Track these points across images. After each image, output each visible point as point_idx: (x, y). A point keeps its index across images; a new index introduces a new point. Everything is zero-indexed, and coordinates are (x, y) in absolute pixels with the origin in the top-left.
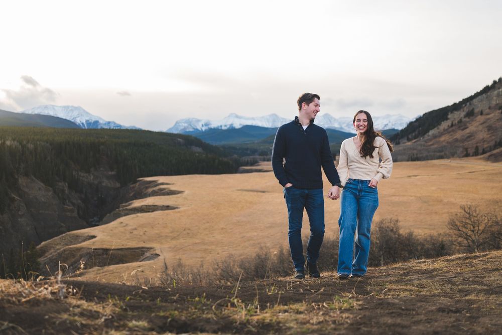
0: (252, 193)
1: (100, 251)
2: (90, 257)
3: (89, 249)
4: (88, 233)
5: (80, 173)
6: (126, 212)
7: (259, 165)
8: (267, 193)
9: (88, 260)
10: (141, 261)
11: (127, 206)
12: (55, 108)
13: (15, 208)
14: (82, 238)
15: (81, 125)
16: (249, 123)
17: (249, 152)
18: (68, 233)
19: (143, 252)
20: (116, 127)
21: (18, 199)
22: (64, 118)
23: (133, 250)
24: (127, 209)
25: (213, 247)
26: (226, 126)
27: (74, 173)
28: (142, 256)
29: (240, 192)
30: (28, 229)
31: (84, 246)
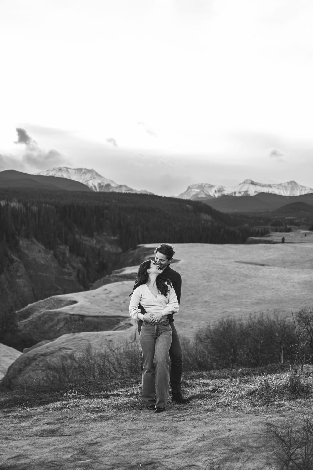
0: (250, 266)
1: (77, 317)
2: (67, 323)
3: (67, 314)
4: (71, 298)
5: (82, 237)
6: (116, 278)
7: (269, 236)
8: (267, 267)
9: (65, 325)
10: (114, 330)
11: (119, 272)
12: (69, 170)
13: (14, 268)
14: (65, 303)
15: (93, 188)
16: (265, 190)
17: (262, 222)
18: (53, 297)
19: (118, 321)
20: (128, 190)
21: (17, 260)
22: (77, 180)
23: (109, 318)
24: (116, 276)
25: (190, 321)
26: (240, 193)
27: (77, 237)
28: (117, 324)
29: (238, 264)
30: (26, 290)
31: (63, 311)
